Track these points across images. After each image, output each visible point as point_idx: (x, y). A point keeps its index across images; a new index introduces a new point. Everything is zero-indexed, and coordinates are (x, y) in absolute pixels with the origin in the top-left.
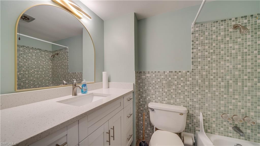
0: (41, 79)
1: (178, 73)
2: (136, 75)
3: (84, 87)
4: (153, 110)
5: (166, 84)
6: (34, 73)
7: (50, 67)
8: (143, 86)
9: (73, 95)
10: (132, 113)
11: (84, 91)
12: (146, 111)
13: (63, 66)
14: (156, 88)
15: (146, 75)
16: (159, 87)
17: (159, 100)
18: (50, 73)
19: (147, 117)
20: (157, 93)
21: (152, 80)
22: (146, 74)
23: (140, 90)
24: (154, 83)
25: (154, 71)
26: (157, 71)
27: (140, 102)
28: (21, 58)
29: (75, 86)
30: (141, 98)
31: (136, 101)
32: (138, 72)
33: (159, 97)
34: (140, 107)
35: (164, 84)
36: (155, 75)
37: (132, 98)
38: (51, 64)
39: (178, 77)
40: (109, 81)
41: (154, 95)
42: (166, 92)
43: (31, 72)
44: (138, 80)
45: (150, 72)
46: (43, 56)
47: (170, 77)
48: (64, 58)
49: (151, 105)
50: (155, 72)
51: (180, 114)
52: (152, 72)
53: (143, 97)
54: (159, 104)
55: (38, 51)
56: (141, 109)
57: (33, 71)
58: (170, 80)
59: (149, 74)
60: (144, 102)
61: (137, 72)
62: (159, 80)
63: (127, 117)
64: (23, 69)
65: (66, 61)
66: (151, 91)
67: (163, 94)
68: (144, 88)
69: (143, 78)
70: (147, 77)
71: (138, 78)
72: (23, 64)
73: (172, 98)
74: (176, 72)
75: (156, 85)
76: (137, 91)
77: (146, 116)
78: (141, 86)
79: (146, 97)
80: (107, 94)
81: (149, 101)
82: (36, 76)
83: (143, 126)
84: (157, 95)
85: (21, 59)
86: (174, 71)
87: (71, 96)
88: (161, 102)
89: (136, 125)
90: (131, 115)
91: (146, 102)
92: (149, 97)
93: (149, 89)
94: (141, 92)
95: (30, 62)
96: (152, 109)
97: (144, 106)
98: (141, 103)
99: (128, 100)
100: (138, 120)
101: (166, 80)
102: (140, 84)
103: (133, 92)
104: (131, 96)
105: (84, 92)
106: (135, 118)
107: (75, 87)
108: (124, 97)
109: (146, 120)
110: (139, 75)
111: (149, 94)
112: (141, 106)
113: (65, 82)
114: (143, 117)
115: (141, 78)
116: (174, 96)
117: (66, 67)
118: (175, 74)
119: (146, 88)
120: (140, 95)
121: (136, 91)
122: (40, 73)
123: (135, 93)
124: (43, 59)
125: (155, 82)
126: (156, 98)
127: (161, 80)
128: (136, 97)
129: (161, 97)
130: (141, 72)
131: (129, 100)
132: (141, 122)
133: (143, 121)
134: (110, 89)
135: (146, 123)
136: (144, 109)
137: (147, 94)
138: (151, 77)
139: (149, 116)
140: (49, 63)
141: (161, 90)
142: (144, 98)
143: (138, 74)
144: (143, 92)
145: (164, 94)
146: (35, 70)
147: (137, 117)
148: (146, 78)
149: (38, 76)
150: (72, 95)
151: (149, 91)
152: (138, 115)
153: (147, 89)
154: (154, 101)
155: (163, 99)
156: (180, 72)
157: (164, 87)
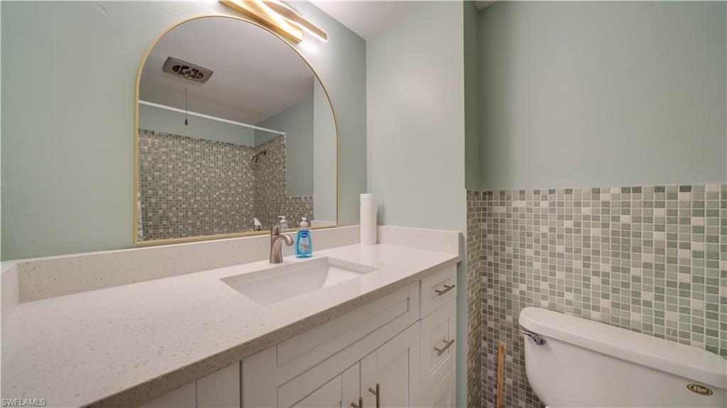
0: (233, 213)
1: (673, 196)
2: (469, 204)
3: (301, 239)
4: (542, 342)
5: (605, 240)
6: (220, 199)
7: (251, 184)
8: (496, 243)
9: (271, 262)
10: (453, 336)
11: (303, 251)
12: (509, 336)
13: (274, 181)
14: (552, 255)
15: (509, 204)
16: (568, 250)
17: (569, 303)
18: (251, 199)
19: (515, 361)
20: (560, 275)
21: (537, 223)
22: (509, 198)
23: (484, 258)
24: (544, 235)
25: (544, 189)
26: (560, 188)
27: (485, 301)
28: (198, 166)
29: (277, 234)
30: (490, 287)
31: (468, 295)
32: (477, 193)
33: (569, 290)
34: (485, 317)
35: (596, 239)
36: (552, 204)
37: (454, 286)
38: (253, 178)
39: (672, 213)
40: (380, 221)
41: (545, 279)
42: (606, 274)
43: (215, 196)
44: (479, 220)
45: (529, 190)
46: (237, 158)
47: (626, 212)
48: (278, 161)
49: (530, 319)
50: (552, 192)
51: (691, 388)
52: (537, 192)
53: (497, 282)
54: (567, 317)
55: (228, 148)
56: (491, 324)
57: (218, 194)
58: (626, 226)
59: (522, 199)
60: (503, 300)
61: (473, 194)
62: (568, 224)
63: (435, 349)
64: (201, 191)
65: (281, 168)
66: (531, 265)
67: (588, 279)
68: (503, 249)
69: (496, 215)
70: (516, 210)
71: (479, 215)
72: (201, 179)
73: (636, 302)
74: (659, 189)
75: (553, 242)
76: (475, 261)
77: (510, 353)
78: (490, 242)
79: (509, 284)
80: (366, 267)
81: (522, 299)
82: (223, 206)
83: (496, 387)
84: (561, 281)
85: (198, 168)
86: (647, 186)
87: (265, 264)
88: (577, 313)
89: (470, 378)
90: (450, 344)
91: (509, 302)
92: (523, 287)
93: (523, 257)
94: (490, 264)
95: (212, 175)
96: (537, 335)
97: (503, 317)
98: (491, 302)
99: (436, 291)
100: (478, 361)
101: (605, 225)
102: (484, 236)
103: (459, 264)
104: (451, 277)
105: (304, 253)
106: (465, 357)
107: (276, 239)
108: (420, 281)
109: (510, 370)
110: (484, 204)
111: (523, 275)
112: (491, 314)
113: (257, 223)
114: (497, 354)
115: (490, 215)
116: (646, 296)
117: (281, 183)
118: (655, 198)
119: (509, 250)
120: (484, 274)
121: (470, 260)
122: (230, 198)
123: (465, 266)
124: (237, 167)
125: (552, 230)
126: (552, 293)
127: (577, 224)
128: (470, 281)
129: (577, 291)
130: (490, 193)
131: (440, 293)
132: (491, 373)
133: (496, 370)
134: (382, 246)
135: (509, 381)
136: (503, 328)
137: (515, 274)
138: (530, 210)
139: (523, 357)
140: (249, 175)
141: (577, 264)
142: (502, 289)
143: (479, 199)
144: (496, 265)
145: (596, 281)
146: (223, 191)
147: (471, 354)
148: (509, 216)
149: (228, 206)
150: (268, 261)
151: (523, 264)
152: (478, 346)
153: (516, 257)
154: (545, 303)
155: (588, 300)
156: (685, 189)
157: (596, 252)
